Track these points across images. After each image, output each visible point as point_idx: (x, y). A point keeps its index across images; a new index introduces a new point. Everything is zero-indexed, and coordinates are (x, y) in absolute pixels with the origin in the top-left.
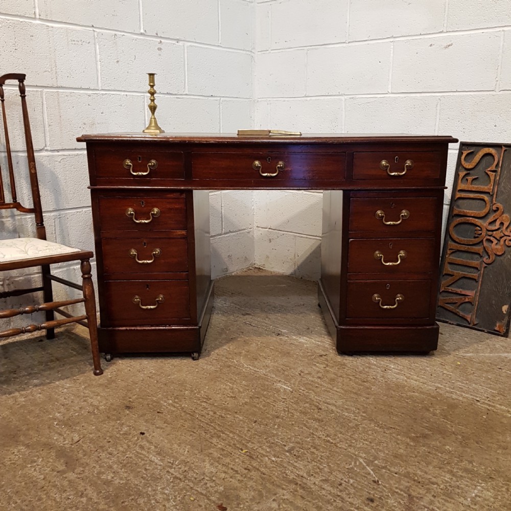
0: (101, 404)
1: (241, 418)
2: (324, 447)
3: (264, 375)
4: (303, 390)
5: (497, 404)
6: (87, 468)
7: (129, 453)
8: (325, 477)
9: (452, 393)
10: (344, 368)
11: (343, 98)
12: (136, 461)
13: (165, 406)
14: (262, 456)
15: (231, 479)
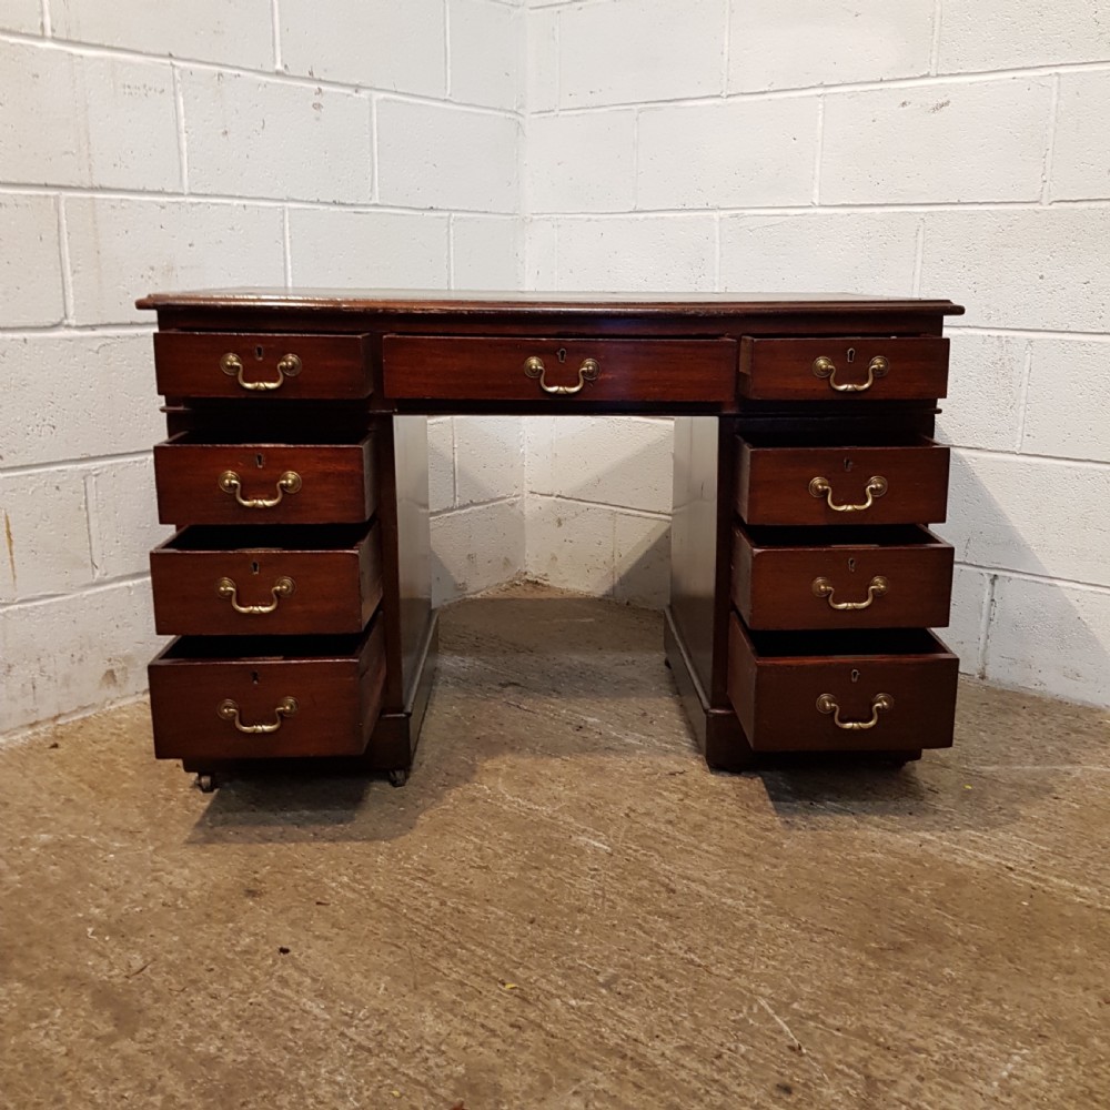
0: (192, 886)
1: (501, 913)
2: (682, 975)
3: (551, 817)
4: (636, 851)
5: (1051, 875)
6: (163, 1029)
7: (254, 994)
8: (685, 1040)
9: (953, 851)
10: (723, 800)
11: (716, 215)
12: (270, 1012)
13: (333, 889)
14: (548, 995)
15: (481, 1049)
